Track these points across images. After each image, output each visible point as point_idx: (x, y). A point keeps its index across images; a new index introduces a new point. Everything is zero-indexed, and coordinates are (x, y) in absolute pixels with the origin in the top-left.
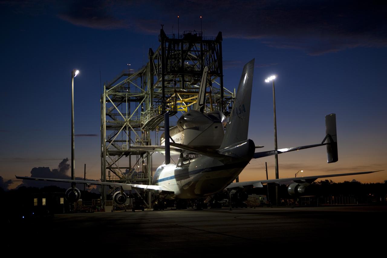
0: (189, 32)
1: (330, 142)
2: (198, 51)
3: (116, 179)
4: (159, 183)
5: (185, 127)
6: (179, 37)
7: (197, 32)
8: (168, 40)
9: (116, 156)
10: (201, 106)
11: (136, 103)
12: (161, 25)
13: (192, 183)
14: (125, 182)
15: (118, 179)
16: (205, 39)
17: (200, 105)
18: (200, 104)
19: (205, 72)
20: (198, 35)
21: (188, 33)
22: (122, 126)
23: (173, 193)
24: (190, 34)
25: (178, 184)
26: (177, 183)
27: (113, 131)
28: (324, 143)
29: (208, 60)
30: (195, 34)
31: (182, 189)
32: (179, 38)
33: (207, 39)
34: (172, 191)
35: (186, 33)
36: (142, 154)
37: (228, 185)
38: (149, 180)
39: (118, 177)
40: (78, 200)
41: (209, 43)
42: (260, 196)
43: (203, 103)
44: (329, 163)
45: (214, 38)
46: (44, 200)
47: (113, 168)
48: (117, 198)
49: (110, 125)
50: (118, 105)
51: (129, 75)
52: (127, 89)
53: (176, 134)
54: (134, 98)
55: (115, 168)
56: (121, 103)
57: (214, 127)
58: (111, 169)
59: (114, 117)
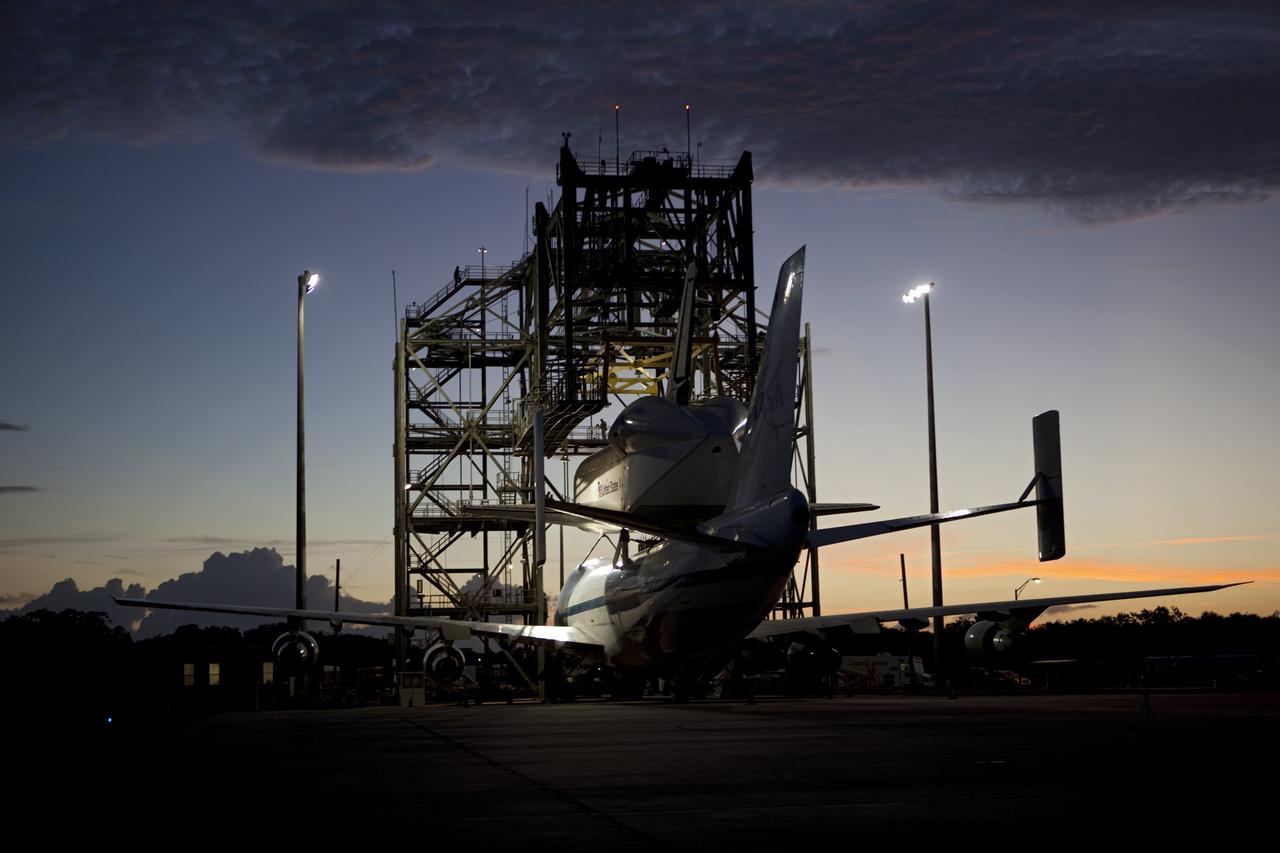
0: (647, 155)
1: (1045, 498)
2: (676, 212)
3: (446, 606)
4: (569, 618)
5: (629, 450)
6: (620, 170)
7: (671, 155)
8: (582, 179)
9: (442, 534)
10: (680, 384)
11: (506, 369)
12: (563, 134)
13: (650, 619)
14: (465, 613)
16: (701, 176)
17: (677, 380)
18: (678, 375)
19: (690, 280)
20: (675, 165)
21: (645, 159)
22: (457, 443)
24: (650, 161)
25: (613, 623)
26: (611, 619)
27: (431, 458)
28: (1028, 499)
30: (665, 162)
31: (624, 638)
32: (618, 172)
33: (706, 176)
34: (599, 643)
35: (638, 157)
36: (521, 528)
38: (537, 608)
39: (446, 599)
41: (708, 186)
42: (902, 661)
43: (683, 375)
44: (1042, 560)
45: (727, 172)
46: (214, 670)
47: (432, 571)
48: (434, 664)
49: (423, 438)
50: (450, 377)
51: (483, 282)
52: (478, 327)
53: (611, 468)
54: (499, 355)
55: (437, 571)
56: (458, 371)
57: (711, 449)
58: (429, 575)
59: (436, 414)
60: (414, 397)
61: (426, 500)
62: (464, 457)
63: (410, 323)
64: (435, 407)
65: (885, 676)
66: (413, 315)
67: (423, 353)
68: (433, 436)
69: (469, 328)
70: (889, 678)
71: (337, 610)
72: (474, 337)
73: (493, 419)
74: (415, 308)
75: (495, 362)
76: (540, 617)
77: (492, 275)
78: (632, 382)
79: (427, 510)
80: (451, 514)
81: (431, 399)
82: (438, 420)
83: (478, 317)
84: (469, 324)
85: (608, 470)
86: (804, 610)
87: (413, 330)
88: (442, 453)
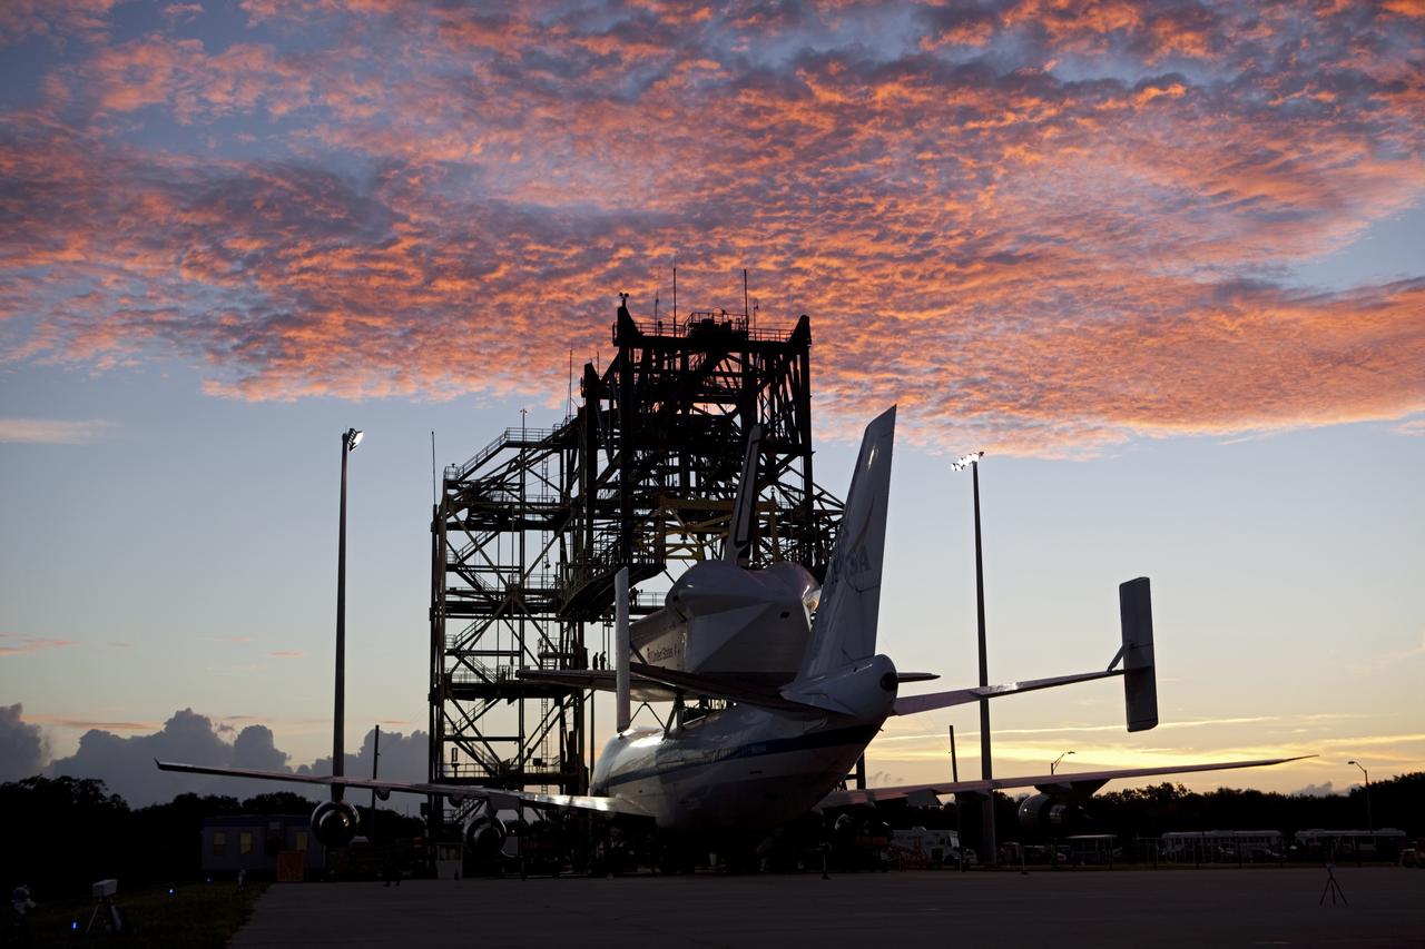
0: (706, 317)
1: (1134, 666)
2: (734, 375)
3: (477, 775)
4: (609, 789)
6: (677, 332)
7: (731, 317)
8: (639, 339)
9: (478, 700)
10: (741, 549)
11: (545, 533)
14: (500, 782)
15: (482, 775)
16: (758, 339)
17: (738, 544)
18: (739, 539)
19: (754, 442)
20: (734, 327)
21: (704, 320)
23: (651, 820)
24: (709, 323)
25: (665, 794)
26: (663, 789)
27: (470, 621)
28: (1116, 668)
29: (765, 402)
30: (724, 323)
31: (679, 808)
32: (675, 333)
33: (763, 339)
34: (649, 814)
35: (697, 318)
36: (558, 694)
37: (820, 798)
38: (577, 778)
39: (482, 768)
40: (352, 838)
41: (768, 349)
43: (745, 538)
44: (1130, 731)
45: (785, 336)
46: (246, 839)
47: (467, 739)
48: (476, 835)
49: (461, 602)
50: (488, 540)
51: (523, 445)
52: (517, 490)
53: (663, 634)
54: (539, 518)
55: (472, 739)
56: (497, 533)
57: (780, 614)
58: (462, 743)
59: (473, 577)
60: (450, 560)
61: (462, 665)
62: (502, 621)
63: (448, 484)
64: (475, 571)
65: (934, 851)
66: (451, 477)
67: (463, 515)
68: (471, 600)
69: (508, 491)
70: (937, 853)
71: (375, 777)
72: (515, 500)
73: (534, 583)
74: (454, 470)
75: (534, 526)
76: (581, 787)
77: (532, 438)
78: (677, 547)
79: (465, 676)
80: (486, 680)
81: (467, 562)
82: (474, 584)
83: (517, 480)
84: (508, 487)
85: (660, 636)
86: (847, 782)
87: (452, 492)
88: (478, 618)
